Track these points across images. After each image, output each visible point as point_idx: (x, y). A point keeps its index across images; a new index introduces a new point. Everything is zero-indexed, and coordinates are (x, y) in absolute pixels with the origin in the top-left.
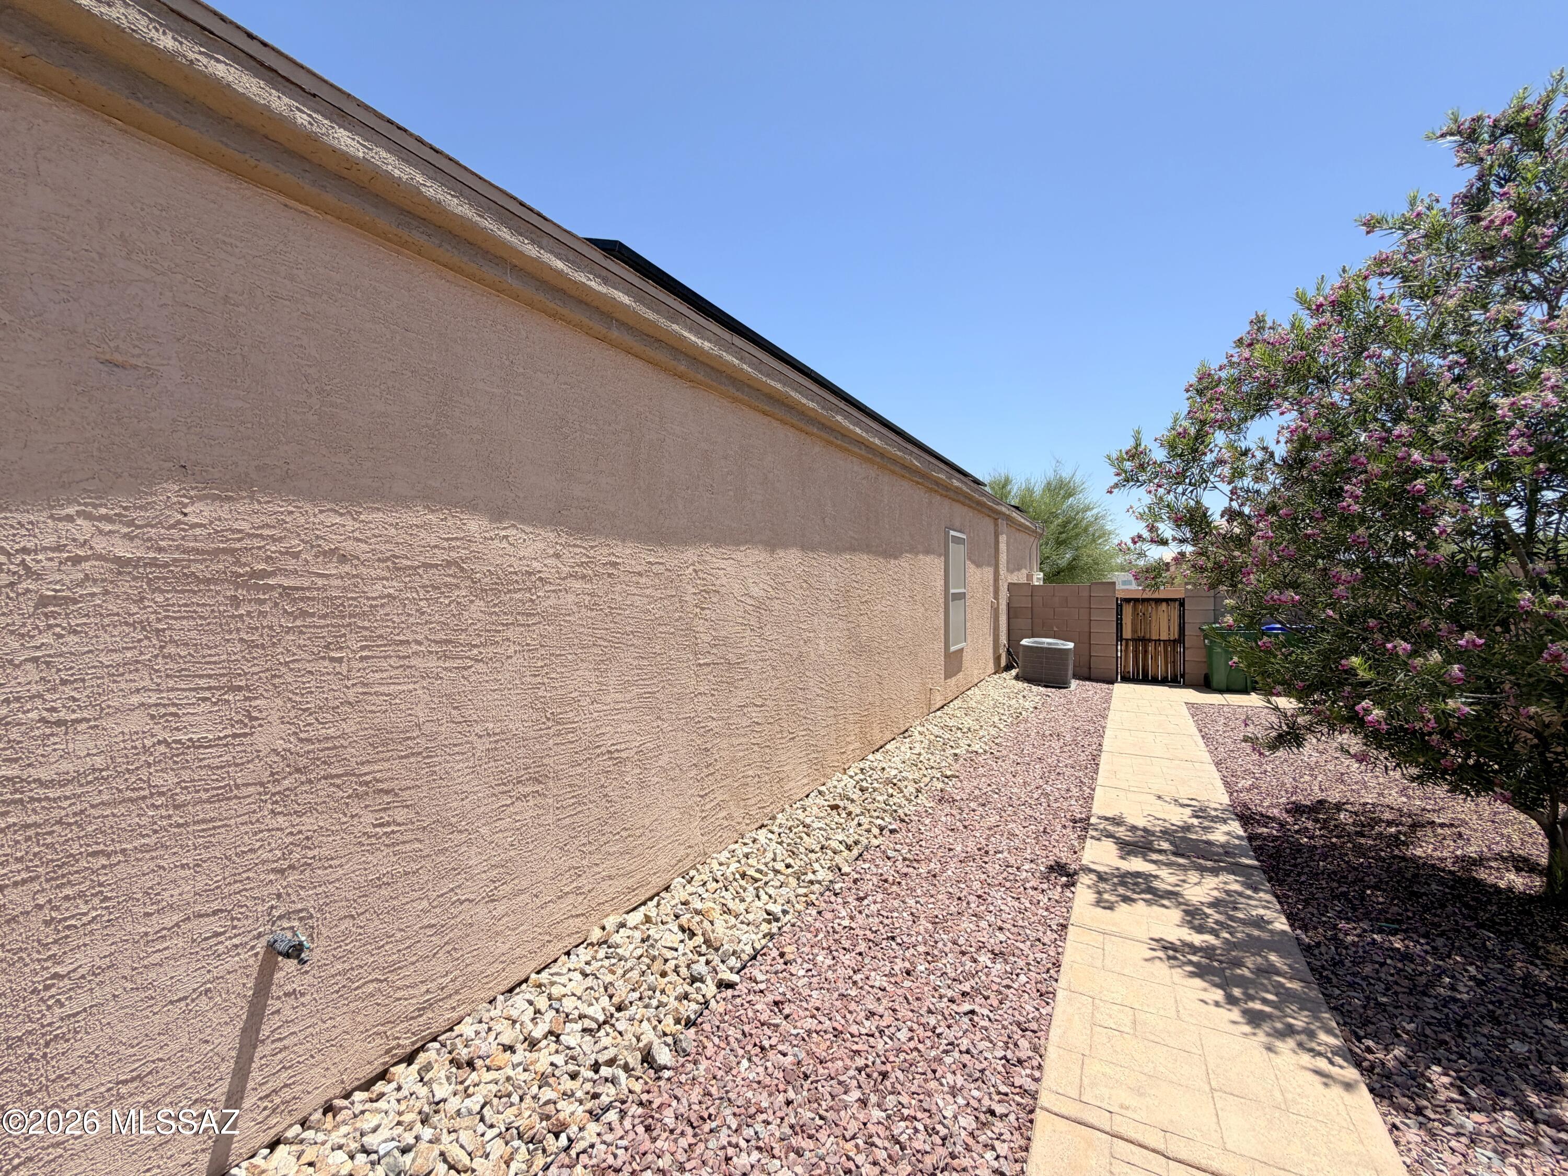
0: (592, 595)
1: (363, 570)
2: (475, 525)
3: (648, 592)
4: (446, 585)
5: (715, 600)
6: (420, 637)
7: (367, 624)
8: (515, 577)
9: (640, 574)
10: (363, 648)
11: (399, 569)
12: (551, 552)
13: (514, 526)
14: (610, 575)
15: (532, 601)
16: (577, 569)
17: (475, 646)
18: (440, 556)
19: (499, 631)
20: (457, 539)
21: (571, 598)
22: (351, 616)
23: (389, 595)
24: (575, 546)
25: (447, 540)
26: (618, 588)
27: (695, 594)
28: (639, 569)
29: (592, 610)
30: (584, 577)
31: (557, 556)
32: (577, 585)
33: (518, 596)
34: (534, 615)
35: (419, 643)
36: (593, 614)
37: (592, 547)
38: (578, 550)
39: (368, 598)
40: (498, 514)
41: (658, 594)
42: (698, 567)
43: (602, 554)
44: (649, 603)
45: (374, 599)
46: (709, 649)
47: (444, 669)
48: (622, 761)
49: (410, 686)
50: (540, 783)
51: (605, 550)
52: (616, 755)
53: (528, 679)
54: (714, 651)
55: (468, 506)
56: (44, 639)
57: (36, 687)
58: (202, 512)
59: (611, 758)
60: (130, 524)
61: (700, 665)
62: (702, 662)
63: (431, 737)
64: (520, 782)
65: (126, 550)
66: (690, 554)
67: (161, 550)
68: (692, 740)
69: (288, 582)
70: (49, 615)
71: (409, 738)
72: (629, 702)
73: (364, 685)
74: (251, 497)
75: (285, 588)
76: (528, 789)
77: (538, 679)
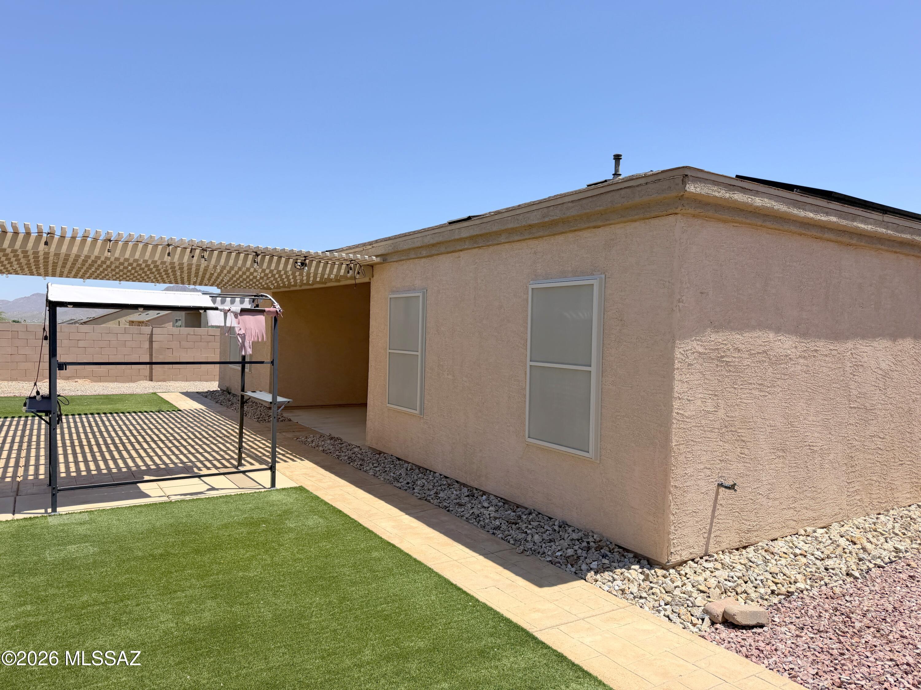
0: (807, 366)
1: (743, 355)
2: (771, 335)
3: (829, 365)
4: (762, 361)
5: (861, 370)
6: (755, 382)
7: (742, 376)
8: (782, 357)
9: (826, 356)
10: (742, 384)
11: (751, 354)
12: (794, 345)
13: (783, 334)
14: (814, 356)
15: (787, 368)
16: (802, 353)
17: (769, 387)
18: (762, 349)
19: (775, 381)
20: (766, 342)
21: (799, 367)
22: (739, 372)
23: (748, 365)
24: (802, 342)
25: (764, 342)
26: (817, 363)
27: (851, 367)
28: (826, 353)
29: (806, 373)
30: (804, 357)
31: (796, 347)
32: (801, 361)
33: (782, 366)
34: (786, 375)
35: (754, 384)
36: (807, 375)
37: (808, 342)
38: (803, 344)
40: (778, 330)
41: (833, 366)
42: (853, 351)
44: (830, 371)
45: (744, 366)
46: (856, 399)
47: (760, 396)
48: (814, 452)
49: (751, 401)
50: (784, 452)
51: (813, 344)
52: (812, 448)
53: (783, 404)
54: (859, 400)
55: (769, 328)
56: (688, 376)
57: (687, 389)
58: (713, 337)
59: (810, 449)
60: (702, 342)
61: (851, 408)
62: (852, 406)
63: (755, 423)
64: (778, 450)
65: (701, 350)
66: (850, 345)
67: (706, 349)
68: (845, 450)
69: (727, 360)
70: (689, 369)
71: (750, 422)
72: (818, 422)
73: (741, 399)
74: (722, 331)
75: (727, 362)
76: (781, 454)
77: (787, 405)
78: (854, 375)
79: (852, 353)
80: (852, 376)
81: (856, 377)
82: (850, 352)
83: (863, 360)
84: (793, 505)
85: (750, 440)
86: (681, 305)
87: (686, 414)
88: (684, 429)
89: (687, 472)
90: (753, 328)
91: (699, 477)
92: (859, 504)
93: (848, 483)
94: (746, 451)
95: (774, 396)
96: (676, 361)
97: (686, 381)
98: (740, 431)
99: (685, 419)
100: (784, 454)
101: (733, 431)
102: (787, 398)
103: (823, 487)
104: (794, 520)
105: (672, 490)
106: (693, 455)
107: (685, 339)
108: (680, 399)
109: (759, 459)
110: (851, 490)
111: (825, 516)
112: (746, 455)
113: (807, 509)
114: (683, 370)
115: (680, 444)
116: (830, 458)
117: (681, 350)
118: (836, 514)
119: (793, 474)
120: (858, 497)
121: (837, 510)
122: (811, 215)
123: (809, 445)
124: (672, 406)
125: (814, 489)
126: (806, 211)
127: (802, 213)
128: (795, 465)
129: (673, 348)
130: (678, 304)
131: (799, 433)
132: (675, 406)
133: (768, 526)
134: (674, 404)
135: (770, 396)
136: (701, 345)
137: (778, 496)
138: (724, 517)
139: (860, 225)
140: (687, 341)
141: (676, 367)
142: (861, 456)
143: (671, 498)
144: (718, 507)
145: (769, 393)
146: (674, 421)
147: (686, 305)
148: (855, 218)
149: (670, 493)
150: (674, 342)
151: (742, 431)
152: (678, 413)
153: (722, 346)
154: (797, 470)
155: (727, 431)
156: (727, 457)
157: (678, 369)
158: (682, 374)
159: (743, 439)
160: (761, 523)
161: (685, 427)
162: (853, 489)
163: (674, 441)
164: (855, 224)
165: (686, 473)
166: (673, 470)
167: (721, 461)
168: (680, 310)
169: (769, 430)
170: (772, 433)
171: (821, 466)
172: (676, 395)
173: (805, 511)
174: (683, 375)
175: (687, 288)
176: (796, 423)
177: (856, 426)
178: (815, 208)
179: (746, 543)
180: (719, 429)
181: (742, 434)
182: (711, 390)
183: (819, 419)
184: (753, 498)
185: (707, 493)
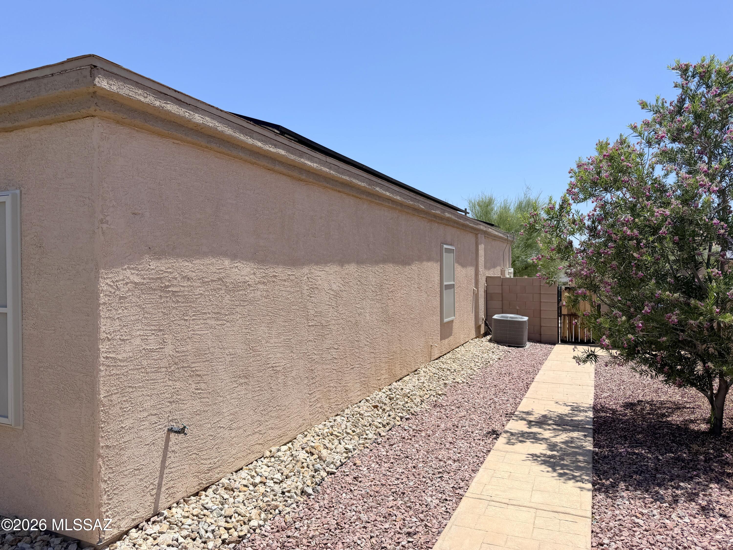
0: (267, 291)
1: (194, 284)
2: (227, 262)
3: (288, 289)
4: (218, 289)
5: (316, 292)
6: (210, 311)
7: (194, 306)
8: (240, 284)
9: (285, 280)
10: (194, 315)
11: (204, 283)
12: (252, 272)
13: (240, 261)
14: (273, 282)
15: (245, 295)
16: (261, 279)
17: (226, 315)
18: (216, 276)
19: (234, 309)
20: (221, 269)
21: (259, 293)
22: (190, 302)
23: (201, 294)
24: (261, 269)
25: (218, 269)
26: (277, 288)
27: (307, 289)
28: (285, 278)
29: (266, 298)
30: (264, 283)
31: (254, 274)
32: (261, 286)
33: (241, 293)
34: (246, 301)
35: (209, 314)
36: (267, 300)
37: (267, 269)
38: (262, 271)
39: (195, 295)
40: (234, 257)
41: (292, 290)
42: (309, 276)
43: (270, 272)
44: (289, 295)
45: (197, 295)
46: (313, 318)
47: (217, 325)
48: (277, 372)
49: (207, 332)
50: (247, 378)
51: (272, 270)
52: (275, 369)
53: (244, 330)
54: (316, 319)
55: (225, 254)
56: (120, 311)
57: (119, 328)
58: (154, 264)
59: (273, 370)
60: (138, 270)
61: (309, 326)
62: (310, 324)
63: (213, 354)
64: (240, 377)
65: (137, 279)
66: (306, 270)
67: (144, 279)
68: (306, 364)
69: (174, 289)
70: (121, 303)
71: (206, 354)
72: (280, 343)
73: (194, 331)
74: (166, 258)
75: (173, 292)
76: (243, 381)
77: (247, 330)
78: (311, 297)
79: (307, 278)
80: (309, 298)
81: (313, 298)
82: (306, 276)
83: (317, 283)
84: (259, 429)
85: (206, 373)
86: (105, 226)
87: (120, 357)
88: (117, 375)
89: (124, 426)
90: (205, 255)
91: (142, 427)
92: (320, 410)
93: (310, 394)
94: (203, 386)
95: (234, 323)
96: (101, 295)
97: (118, 318)
98: (193, 365)
99: (119, 363)
100: (246, 380)
101: (186, 367)
102: (248, 323)
103: (287, 403)
104: (260, 444)
105: (101, 451)
106: (132, 403)
107: (113, 267)
108: (109, 340)
109: (219, 391)
110: (313, 400)
111: (290, 430)
112: (202, 390)
113: (272, 428)
114: (113, 305)
115: (112, 394)
116: (292, 375)
117: (108, 281)
118: (300, 426)
119: (256, 398)
120: (319, 405)
121: (301, 422)
122: (259, 144)
123: (273, 367)
124: (99, 349)
125: (277, 408)
126: (253, 139)
127: (250, 141)
128: (259, 388)
129: (97, 278)
130: (101, 225)
131: (261, 356)
132: (103, 350)
133: (232, 459)
134: (101, 346)
135: (228, 324)
136: (137, 275)
137: (241, 425)
138: (178, 464)
139: (307, 162)
140: (117, 270)
141: (102, 301)
142: (320, 368)
143: (101, 463)
144: (169, 454)
145: (227, 322)
146: (102, 368)
147: (112, 227)
148: (302, 154)
149: (99, 456)
150: (98, 272)
151: (196, 365)
152: (107, 358)
153: (167, 274)
154: (261, 393)
155: (178, 368)
156: (179, 397)
157: (105, 304)
158: (111, 310)
159: (198, 373)
160: (223, 458)
161: (118, 372)
162: (314, 399)
163: (102, 392)
164: (302, 160)
165: (122, 427)
166: (102, 428)
167: (170, 402)
168: (103, 233)
169: (228, 359)
170: (232, 361)
171: (285, 384)
172: (103, 336)
173: (270, 432)
174: (114, 311)
175: (113, 206)
176: (258, 348)
177: (315, 342)
178: (263, 138)
179: (206, 484)
180: (166, 368)
181: (197, 368)
182: (154, 325)
183: (280, 340)
184: (212, 434)
185: (154, 443)
